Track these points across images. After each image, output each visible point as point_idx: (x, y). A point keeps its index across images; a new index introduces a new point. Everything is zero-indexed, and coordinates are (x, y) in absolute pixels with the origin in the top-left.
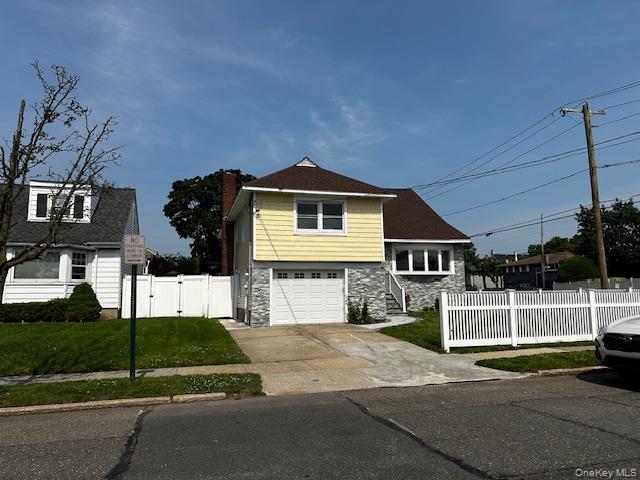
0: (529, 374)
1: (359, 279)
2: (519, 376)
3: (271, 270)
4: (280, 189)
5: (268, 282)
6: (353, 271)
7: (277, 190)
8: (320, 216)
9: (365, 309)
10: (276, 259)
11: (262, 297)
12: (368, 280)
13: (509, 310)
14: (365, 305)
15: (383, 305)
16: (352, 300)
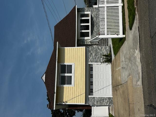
0: (136, 12)
1: (93, 57)
2: (137, 17)
3: (89, 96)
4: (54, 93)
5: (94, 98)
6: (90, 60)
7: (55, 94)
8: (66, 75)
9: (106, 56)
10: (84, 94)
11: (100, 100)
12: (93, 54)
13: (107, 7)
14: (104, 56)
15: (104, 47)
16: (101, 61)
